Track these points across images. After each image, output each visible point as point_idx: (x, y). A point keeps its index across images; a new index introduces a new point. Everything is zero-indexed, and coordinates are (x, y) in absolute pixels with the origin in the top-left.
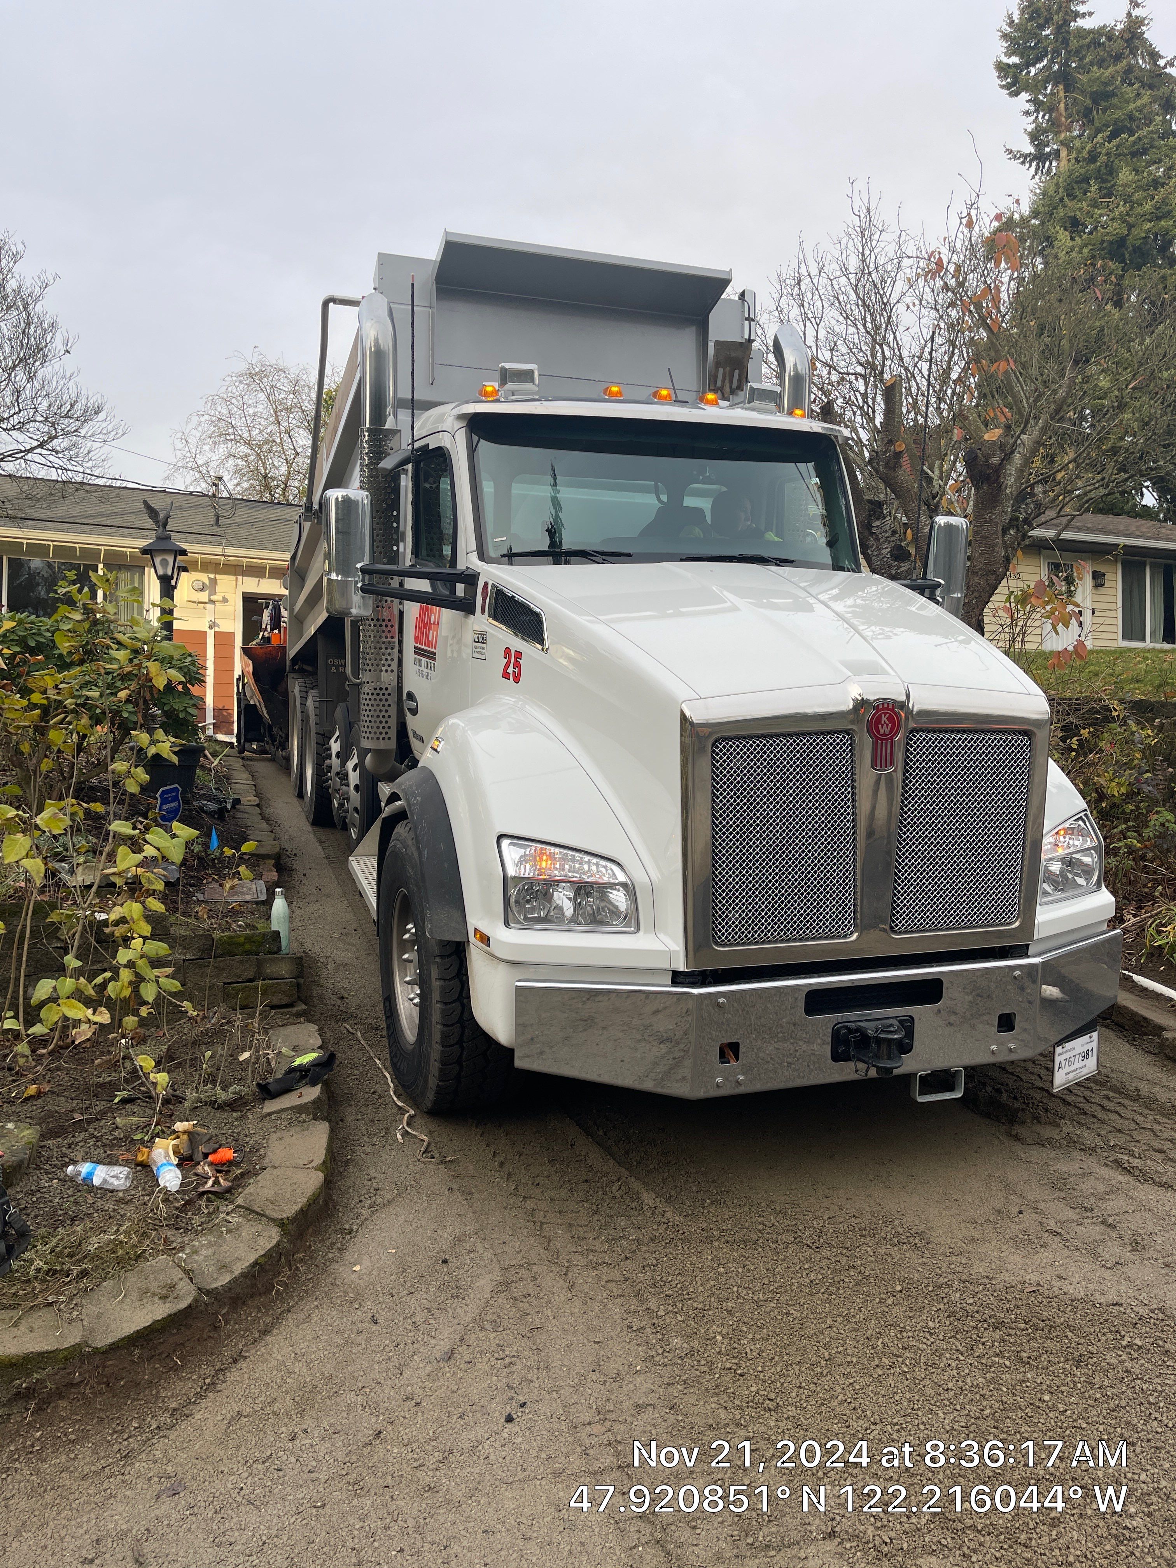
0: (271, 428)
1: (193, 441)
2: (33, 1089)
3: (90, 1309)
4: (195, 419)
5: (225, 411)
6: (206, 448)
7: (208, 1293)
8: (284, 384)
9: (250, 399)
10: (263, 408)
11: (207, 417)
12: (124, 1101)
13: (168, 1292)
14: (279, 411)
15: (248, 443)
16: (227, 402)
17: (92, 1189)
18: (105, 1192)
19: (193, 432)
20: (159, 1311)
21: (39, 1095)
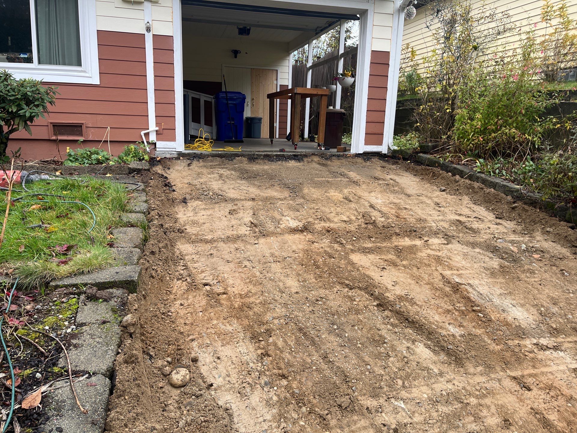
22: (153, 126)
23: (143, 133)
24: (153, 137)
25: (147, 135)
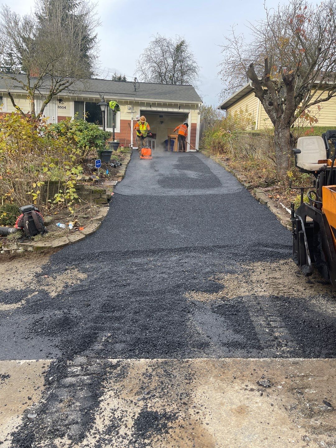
0: (161, 58)
1: (141, 63)
2: (56, 213)
3: (53, 242)
4: (142, 56)
5: (149, 53)
6: (144, 65)
7: (71, 242)
8: (165, 44)
9: (156, 49)
10: (160, 52)
11: (145, 55)
12: (70, 216)
13: (65, 241)
14: (164, 52)
15: (155, 63)
16: (150, 50)
17: (59, 227)
18: (61, 228)
19: (141, 60)
20: (63, 243)
21: (57, 214)
22: (132, 143)
24: (132, 146)
25: (130, 145)
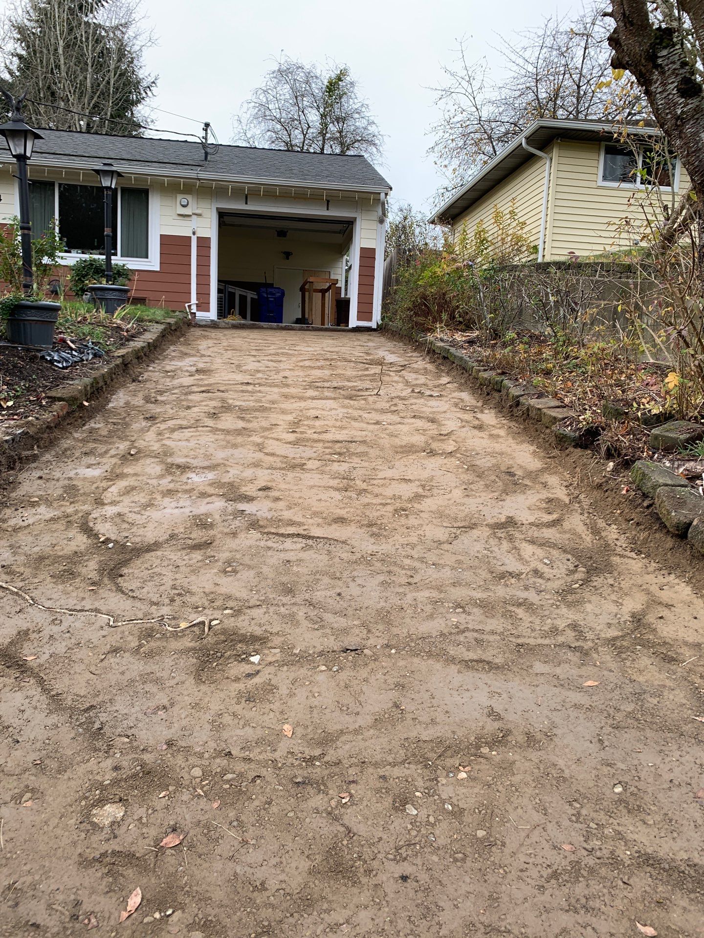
0: (292, 109)
9: (280, 90)
10: (288, 95)
15: (280, 121)
16: (265, 92)
22: (194, 300)
23: (186, 305)
25: (189, 306)
